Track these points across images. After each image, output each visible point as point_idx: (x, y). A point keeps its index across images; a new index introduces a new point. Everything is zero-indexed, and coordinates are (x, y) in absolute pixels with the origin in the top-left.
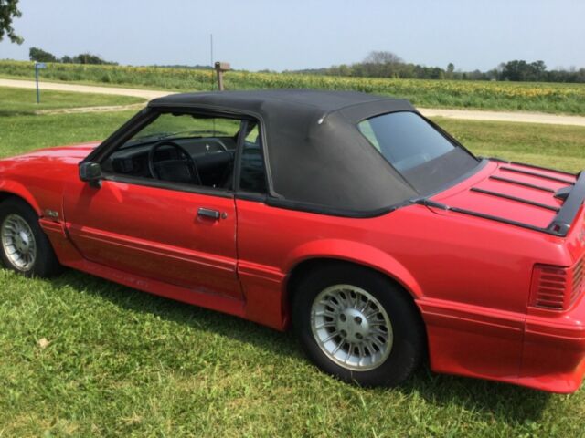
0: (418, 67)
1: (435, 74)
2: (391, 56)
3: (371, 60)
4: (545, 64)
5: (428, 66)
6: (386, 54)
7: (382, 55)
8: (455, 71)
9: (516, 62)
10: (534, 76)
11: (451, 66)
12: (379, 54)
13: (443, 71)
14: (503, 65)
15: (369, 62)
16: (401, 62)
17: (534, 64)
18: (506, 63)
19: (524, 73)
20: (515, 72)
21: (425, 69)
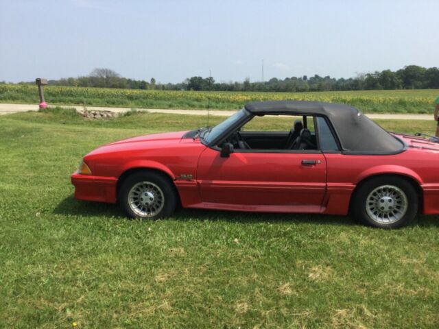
0: (129, 80)
1: (143, 85)
2: (110, 72)
3: (96, 75)
4: (214, 79)
5: (137, 80)
6: (107, 70)
7: (103, 71)
8: (157, 83)
9: (196, 78)
10: (208, 87)
11: (153, 80)
12: (101, 71)
13: (148, 83)
14: (188, 79)
15: (94, 76)
16: (118, 76)
17: (207, 79)
18: (190, 78)
19: (202, 85)
20: (196, 84)
21: (135, 82)
